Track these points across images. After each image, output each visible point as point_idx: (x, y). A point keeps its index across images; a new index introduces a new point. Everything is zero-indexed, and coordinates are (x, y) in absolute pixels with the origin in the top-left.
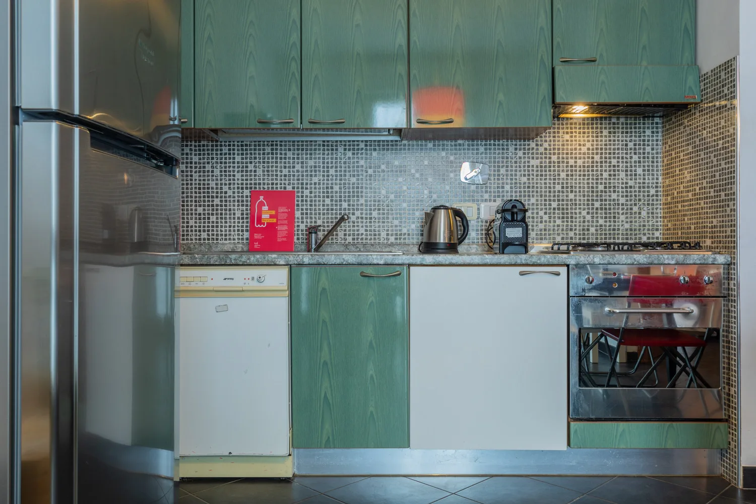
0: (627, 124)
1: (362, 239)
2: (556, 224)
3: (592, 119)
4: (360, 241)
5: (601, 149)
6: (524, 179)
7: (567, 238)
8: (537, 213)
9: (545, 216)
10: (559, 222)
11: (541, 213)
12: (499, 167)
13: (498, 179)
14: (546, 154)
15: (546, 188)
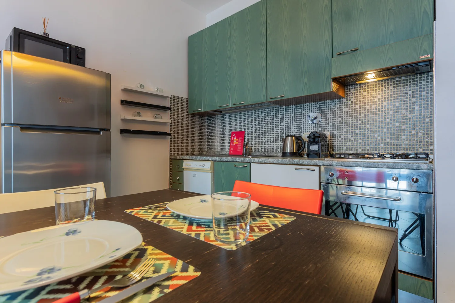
0: (407, 80)
1: (267, 150)
2: (358, 142)
3: (382, 81)
4: (267, 151)
5: (388, 98)
6: (340, 119)
7: (365, 150)
8: (347, 137)
9: (352, 138)
10: (360, 141)
11: (350, 136)
12: (326, 114)
13: (326, 120)
14: (352, 104)
15: (352, 123)
